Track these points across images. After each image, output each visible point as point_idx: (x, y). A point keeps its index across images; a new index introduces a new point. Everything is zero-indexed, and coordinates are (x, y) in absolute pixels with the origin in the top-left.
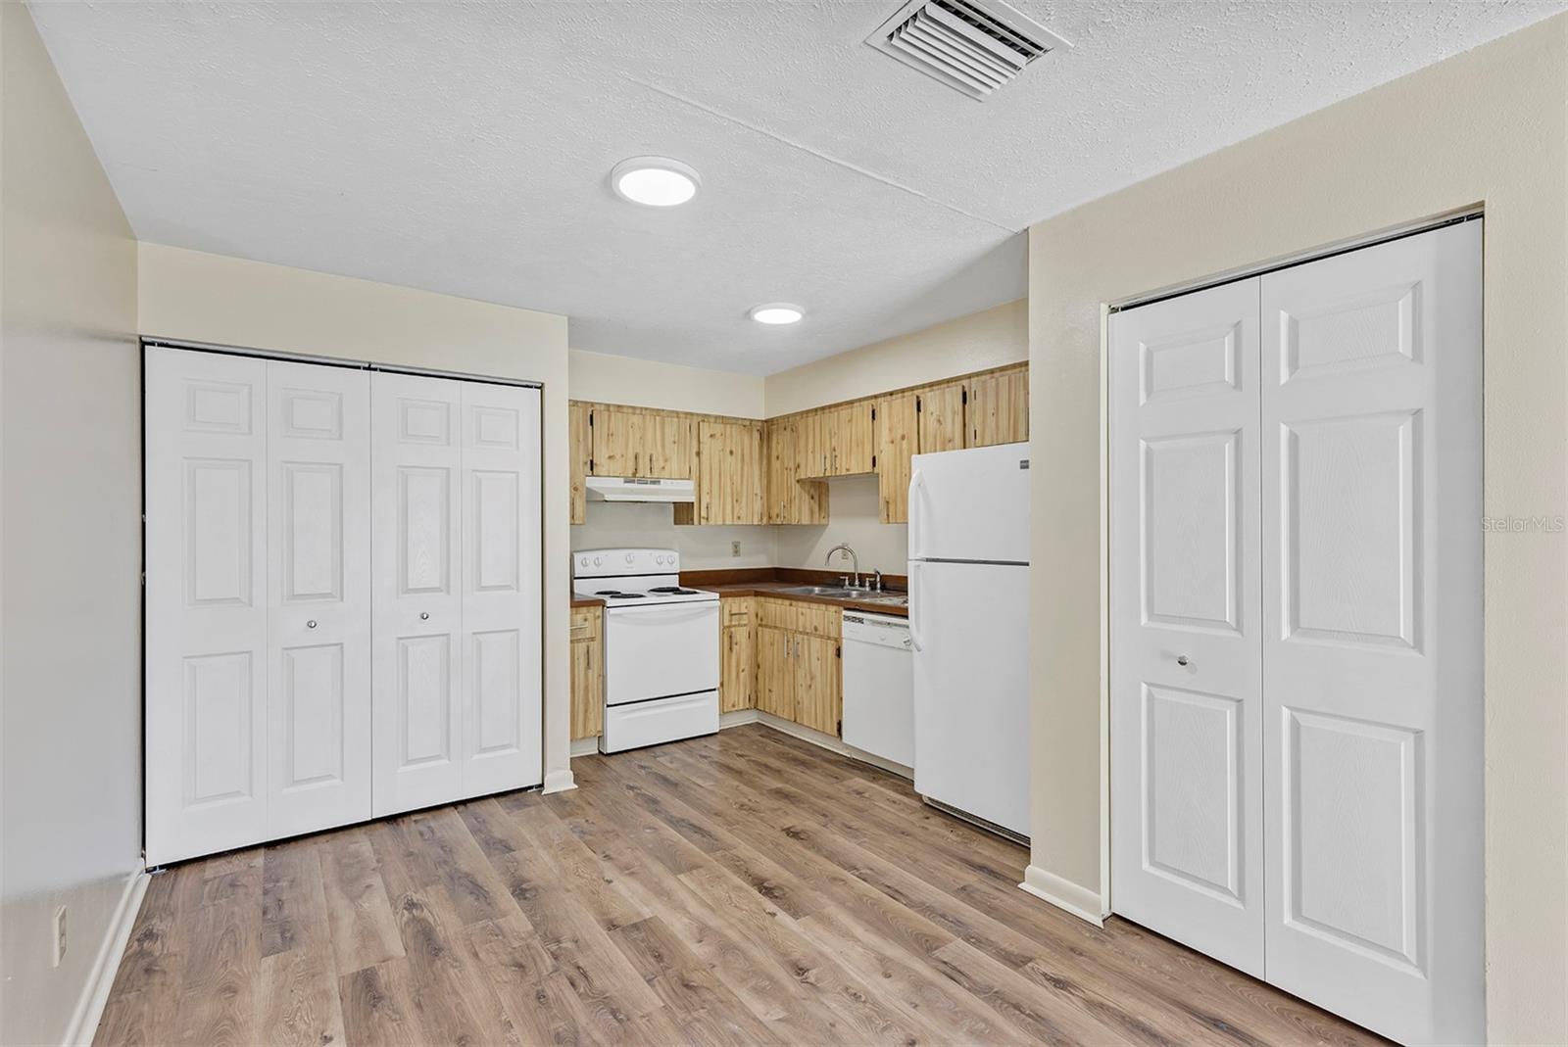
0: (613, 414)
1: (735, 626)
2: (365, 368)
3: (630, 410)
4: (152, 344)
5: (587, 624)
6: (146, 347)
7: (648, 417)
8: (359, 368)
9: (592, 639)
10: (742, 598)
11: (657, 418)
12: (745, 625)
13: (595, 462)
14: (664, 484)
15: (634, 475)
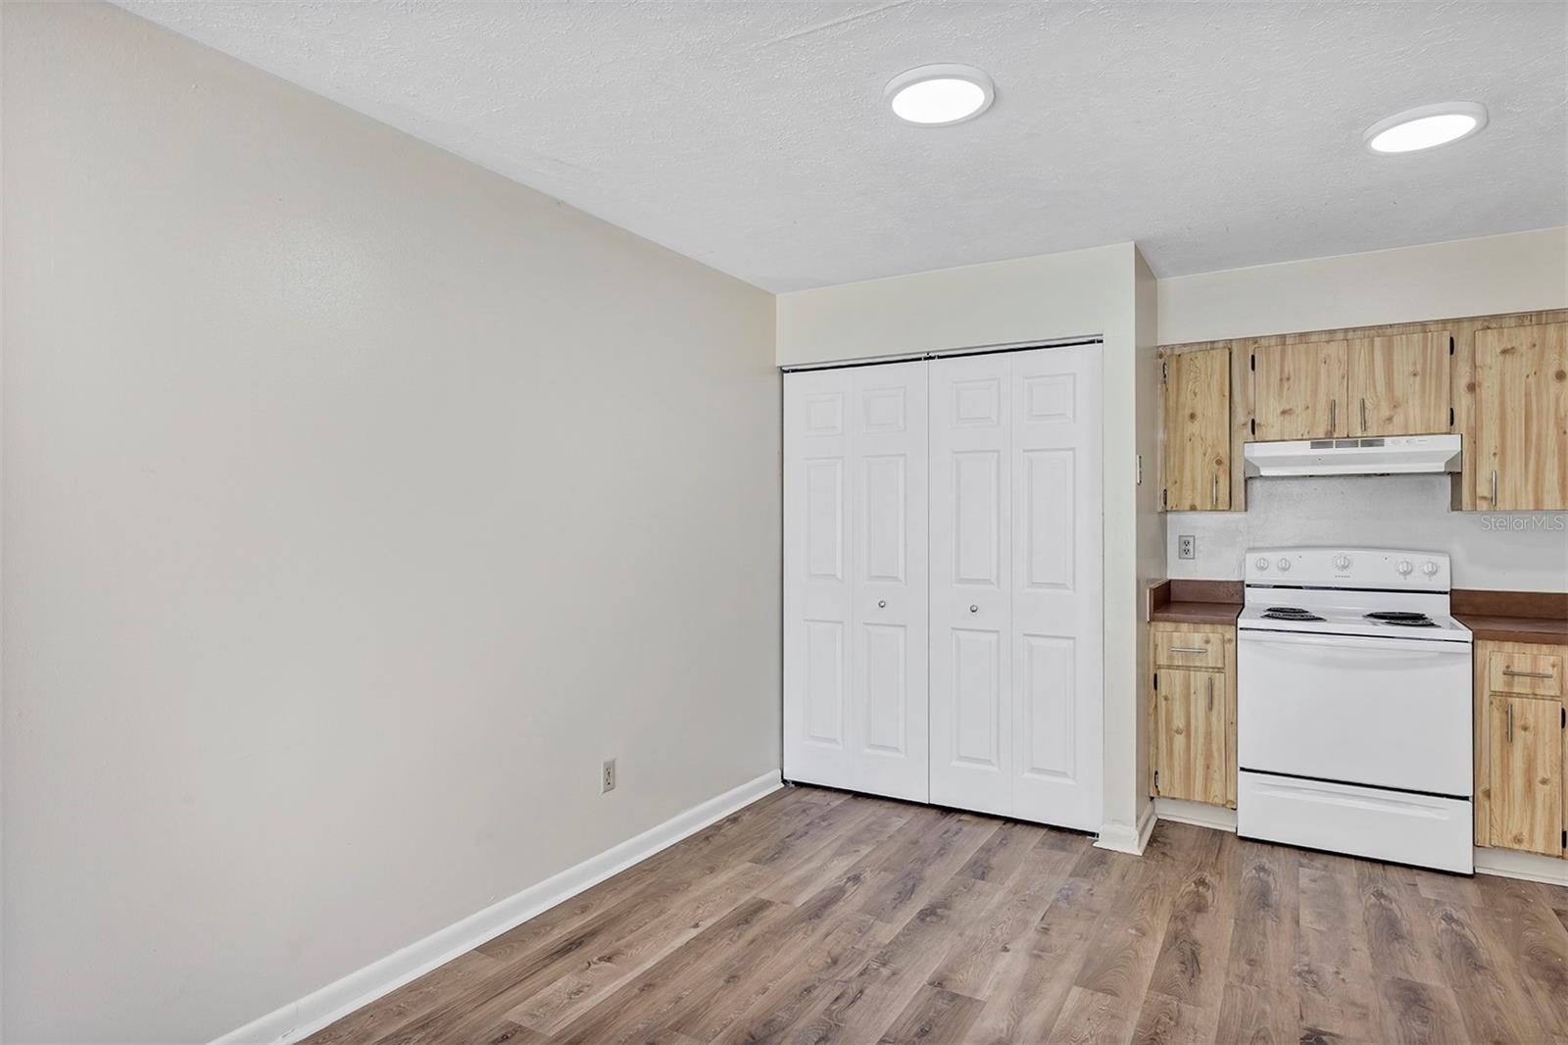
0: (1289, 350)
1: (1519, 695)
2: (926, 359)
3: (1324, 337)
4: (788, 372)
5: (1209, 647)
6: (785, 375)
7: (1357, 342)
8: (920, 359)
9: (1220, 670)
10: (1544, 648)
11: (1378, 341)
12: (1552, 698)
13: (1257, 422)
14: (1391, 445)
15: (1330, 434)
